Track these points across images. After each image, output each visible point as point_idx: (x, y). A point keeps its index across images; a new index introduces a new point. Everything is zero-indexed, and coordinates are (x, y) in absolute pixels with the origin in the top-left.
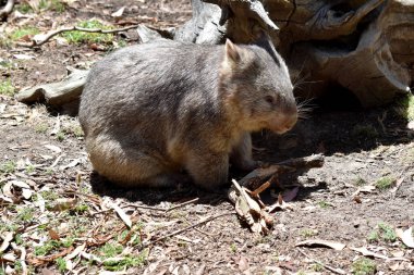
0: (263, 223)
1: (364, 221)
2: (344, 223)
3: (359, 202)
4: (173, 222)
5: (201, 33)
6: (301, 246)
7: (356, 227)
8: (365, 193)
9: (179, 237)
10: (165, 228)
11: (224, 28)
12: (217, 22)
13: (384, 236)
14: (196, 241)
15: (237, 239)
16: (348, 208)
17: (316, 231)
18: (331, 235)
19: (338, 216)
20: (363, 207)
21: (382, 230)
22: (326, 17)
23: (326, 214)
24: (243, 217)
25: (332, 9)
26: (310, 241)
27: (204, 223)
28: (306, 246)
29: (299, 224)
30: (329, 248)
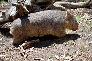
0: (26, 55)
1: (48, 54)
2: (44, 54)
3: (47, 50)
4: (5, 55)
5: (12, 12)
6: (34, 60)
7: (47, 55)
8: (48, 48)
9: (7, 58)
10: (3, 57)
11: (17, 11)
12: (15, 10)
13: (52, 57)
14: (11, 59)
15: (20, 58)
16: (45, 51)
17: (38, 56)
18: (41, 57)
19: (43, 53)
20: (48, 51)
21: (52, 56)
22: (39, 9)
23: (40, 52)
24: (22, 54)
25: (41, 7)
26: (37, 59)
27: (13, 55)
28: (36, 60)
29: (34, 55)
30: (41, 60)
